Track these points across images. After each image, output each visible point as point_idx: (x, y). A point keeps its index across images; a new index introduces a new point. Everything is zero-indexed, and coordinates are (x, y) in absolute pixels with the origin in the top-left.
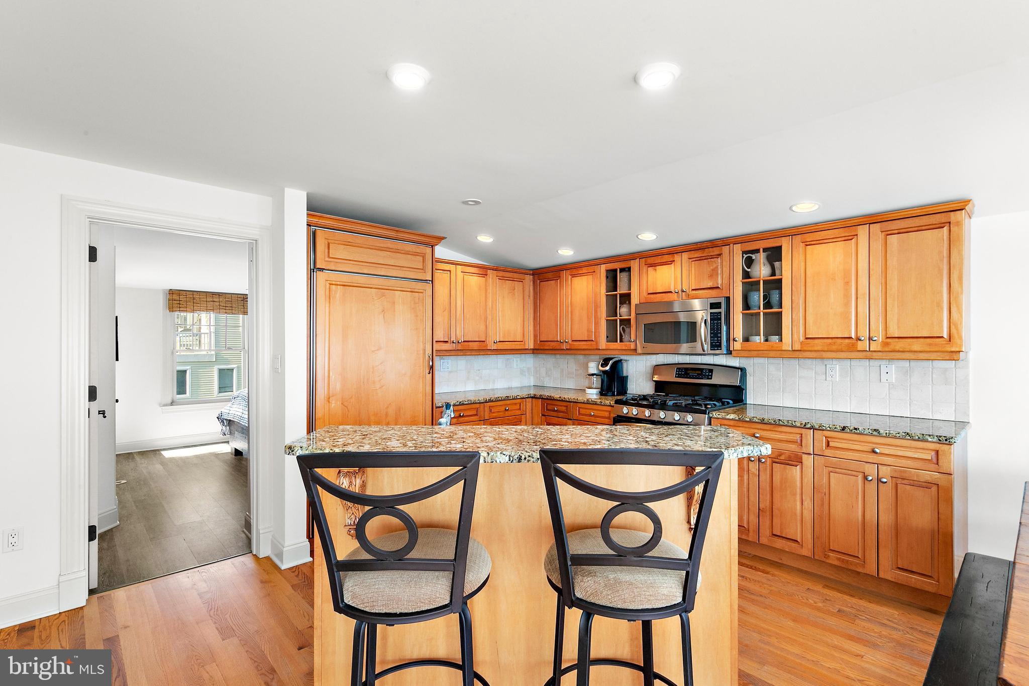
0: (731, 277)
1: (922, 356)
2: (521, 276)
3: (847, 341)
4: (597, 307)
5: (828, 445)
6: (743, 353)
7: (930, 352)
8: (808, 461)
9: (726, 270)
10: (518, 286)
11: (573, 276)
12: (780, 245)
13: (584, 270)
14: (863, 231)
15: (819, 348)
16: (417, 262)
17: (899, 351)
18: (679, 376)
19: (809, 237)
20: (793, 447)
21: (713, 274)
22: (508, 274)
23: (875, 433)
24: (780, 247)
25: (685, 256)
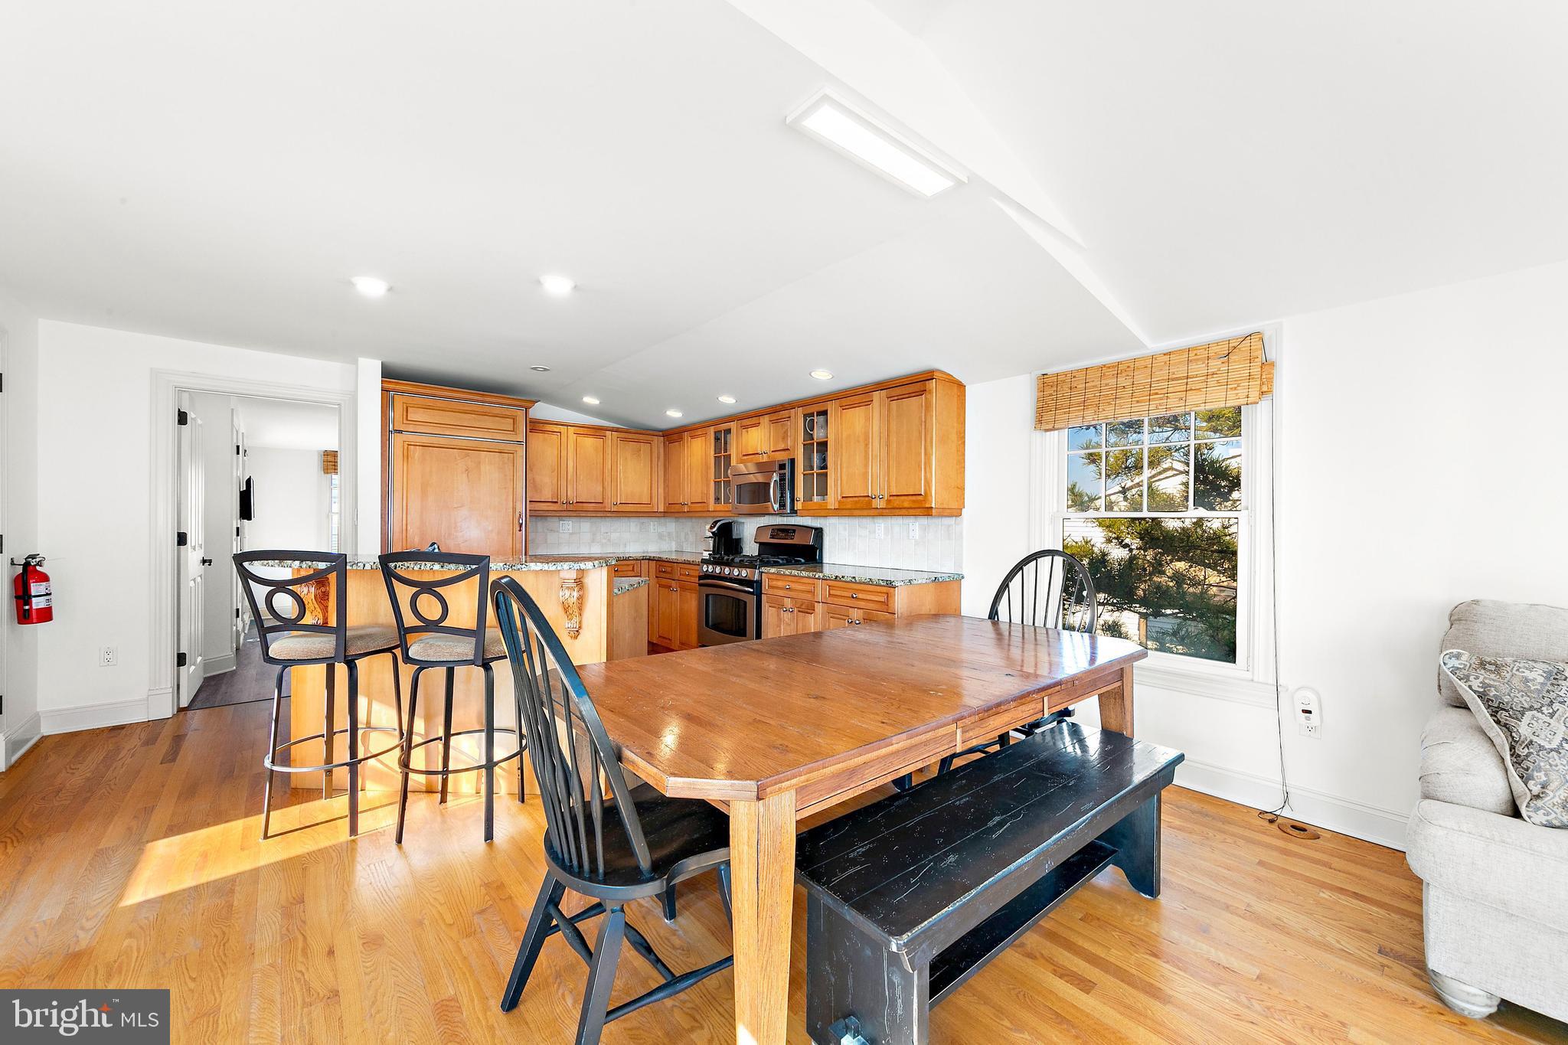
0: (795, 440)
1: (912, 512)
2: (649, 438)
3: (867, 499)
4: (707, 468)
5: (830, 594)
6: (805, 513)
7: (915, 508)
8: (819, 608)
9: (793, 431)
10: (645, 447)
11: (693, 437)
12: (825, 409)
13: (699, 432)
14: (876, 395)
15: (849, 506)
16: (507, 424)
17: (897, 508)
18: (772, 537)
19: (844, 402)
20: (809, 596)
21: (784, 438)
22: (631, 436)
23: (853, 580)
24: (827, 411)
25: (767, 418)
